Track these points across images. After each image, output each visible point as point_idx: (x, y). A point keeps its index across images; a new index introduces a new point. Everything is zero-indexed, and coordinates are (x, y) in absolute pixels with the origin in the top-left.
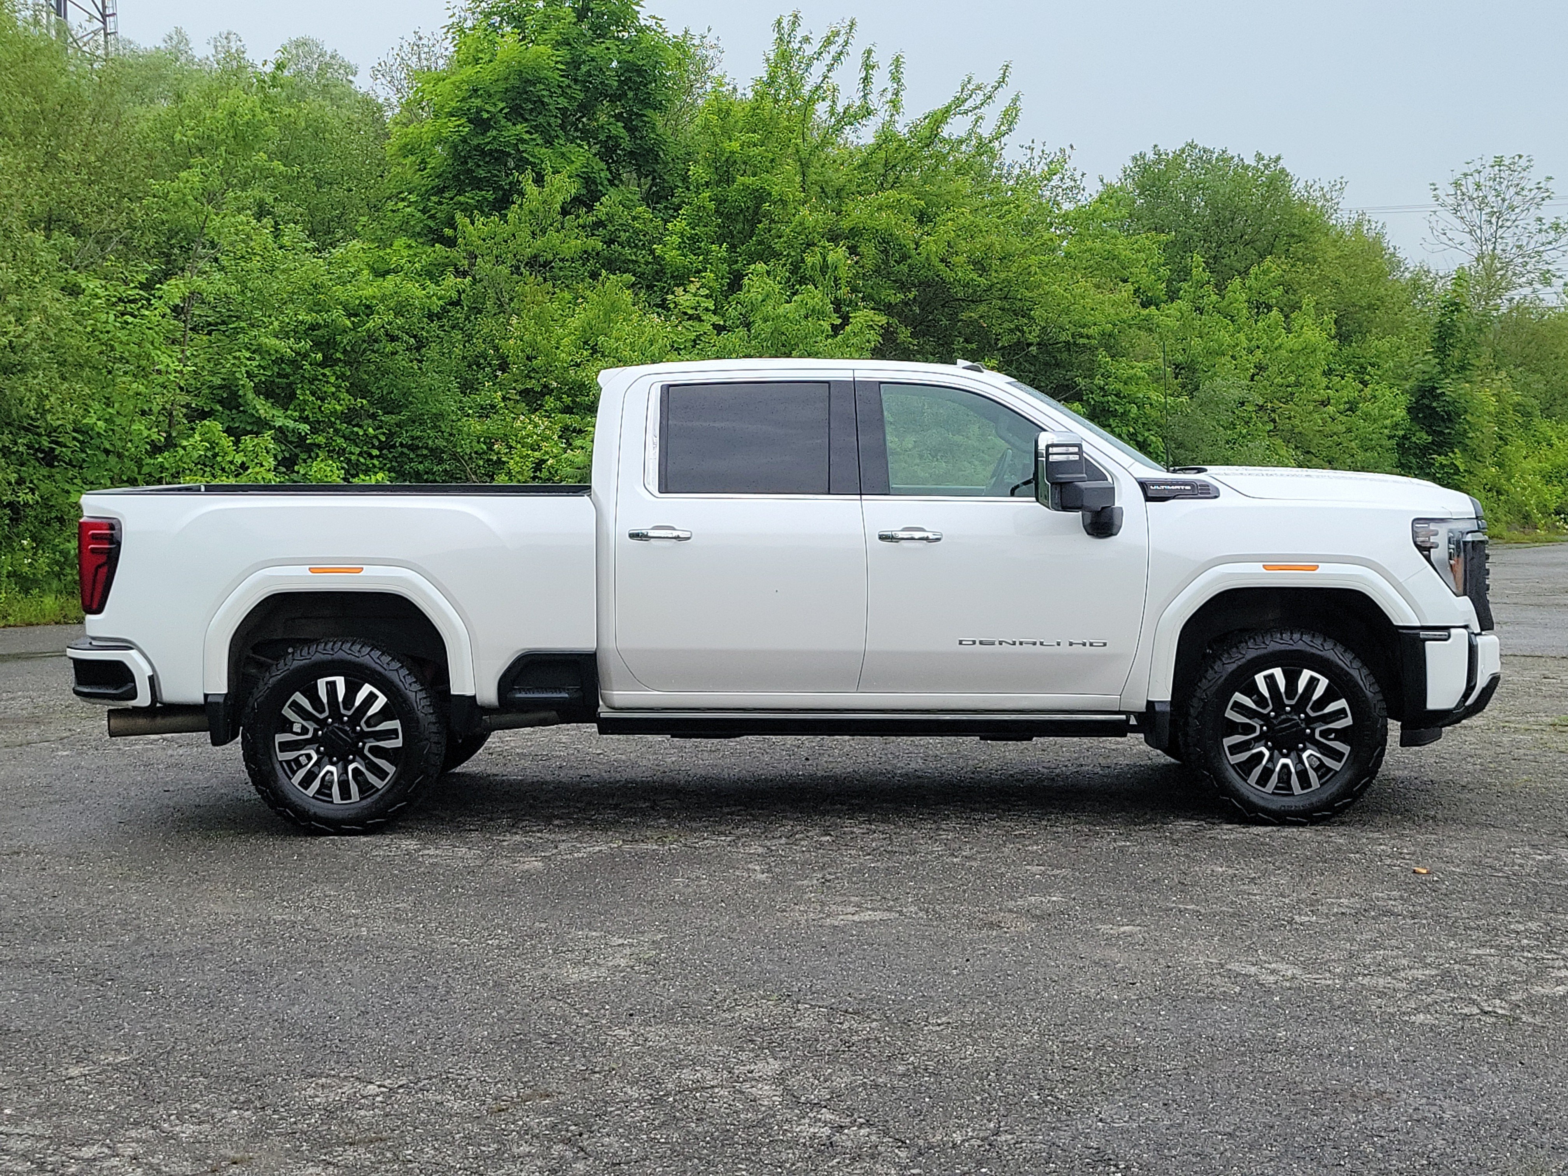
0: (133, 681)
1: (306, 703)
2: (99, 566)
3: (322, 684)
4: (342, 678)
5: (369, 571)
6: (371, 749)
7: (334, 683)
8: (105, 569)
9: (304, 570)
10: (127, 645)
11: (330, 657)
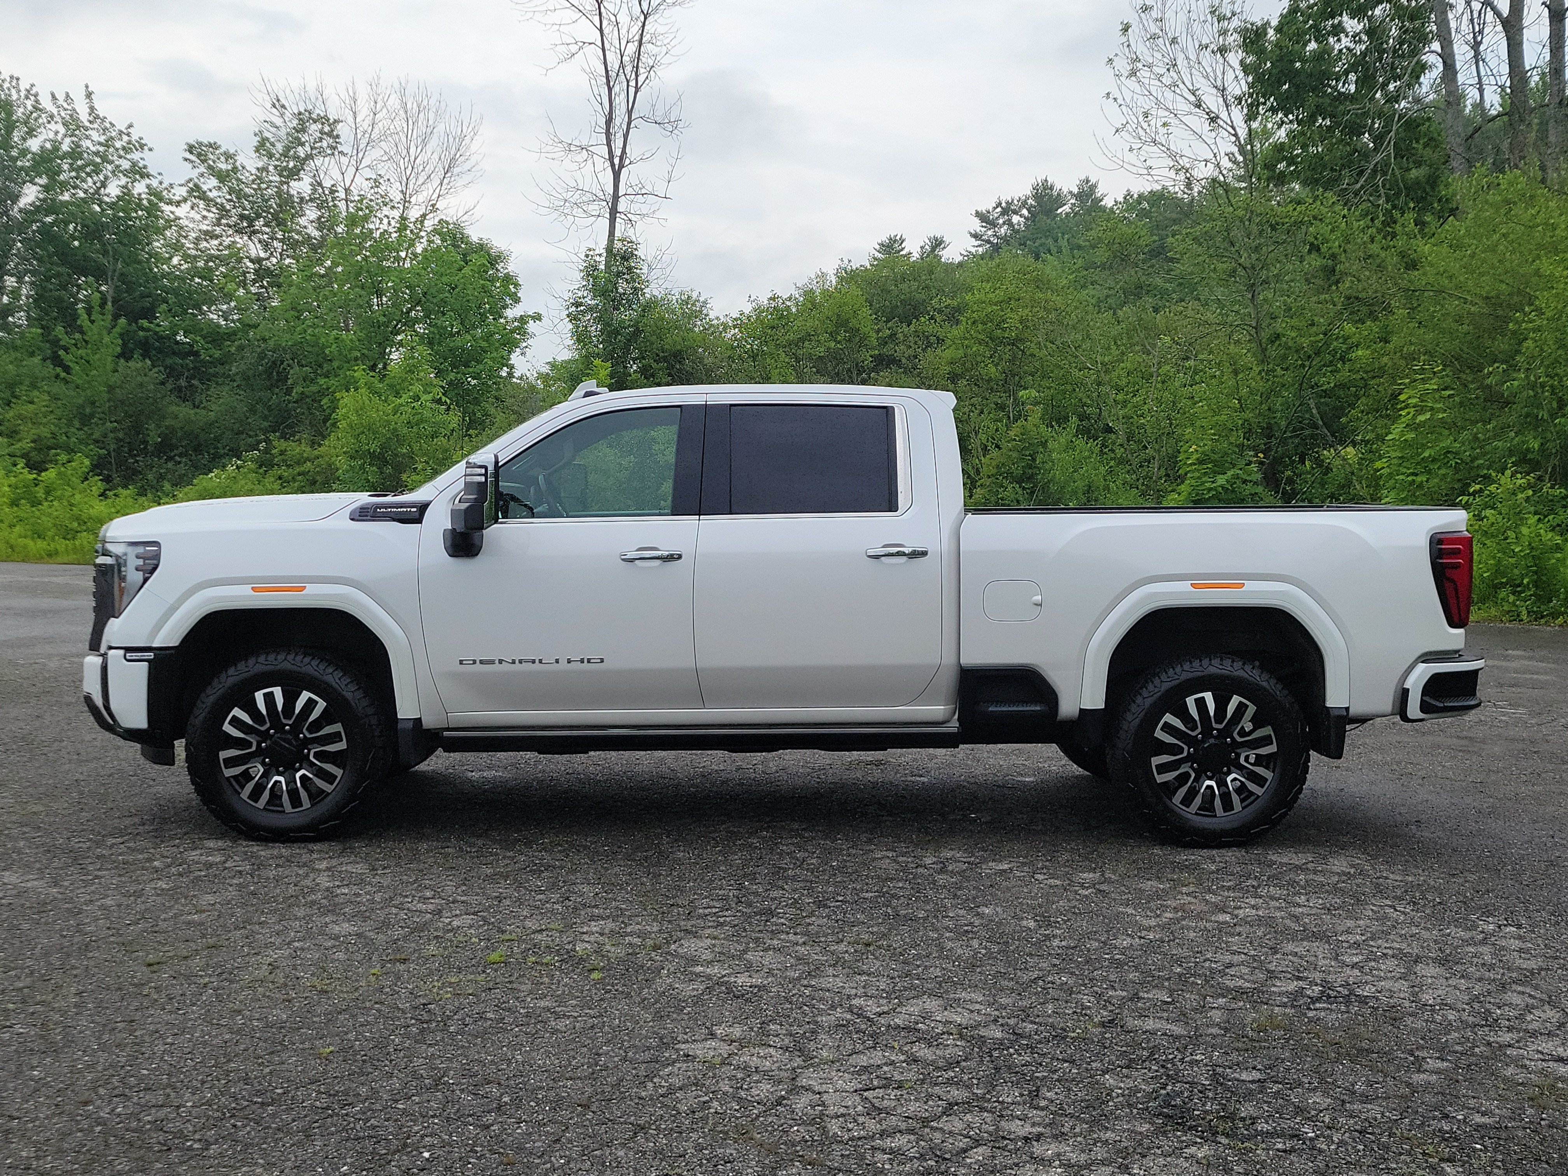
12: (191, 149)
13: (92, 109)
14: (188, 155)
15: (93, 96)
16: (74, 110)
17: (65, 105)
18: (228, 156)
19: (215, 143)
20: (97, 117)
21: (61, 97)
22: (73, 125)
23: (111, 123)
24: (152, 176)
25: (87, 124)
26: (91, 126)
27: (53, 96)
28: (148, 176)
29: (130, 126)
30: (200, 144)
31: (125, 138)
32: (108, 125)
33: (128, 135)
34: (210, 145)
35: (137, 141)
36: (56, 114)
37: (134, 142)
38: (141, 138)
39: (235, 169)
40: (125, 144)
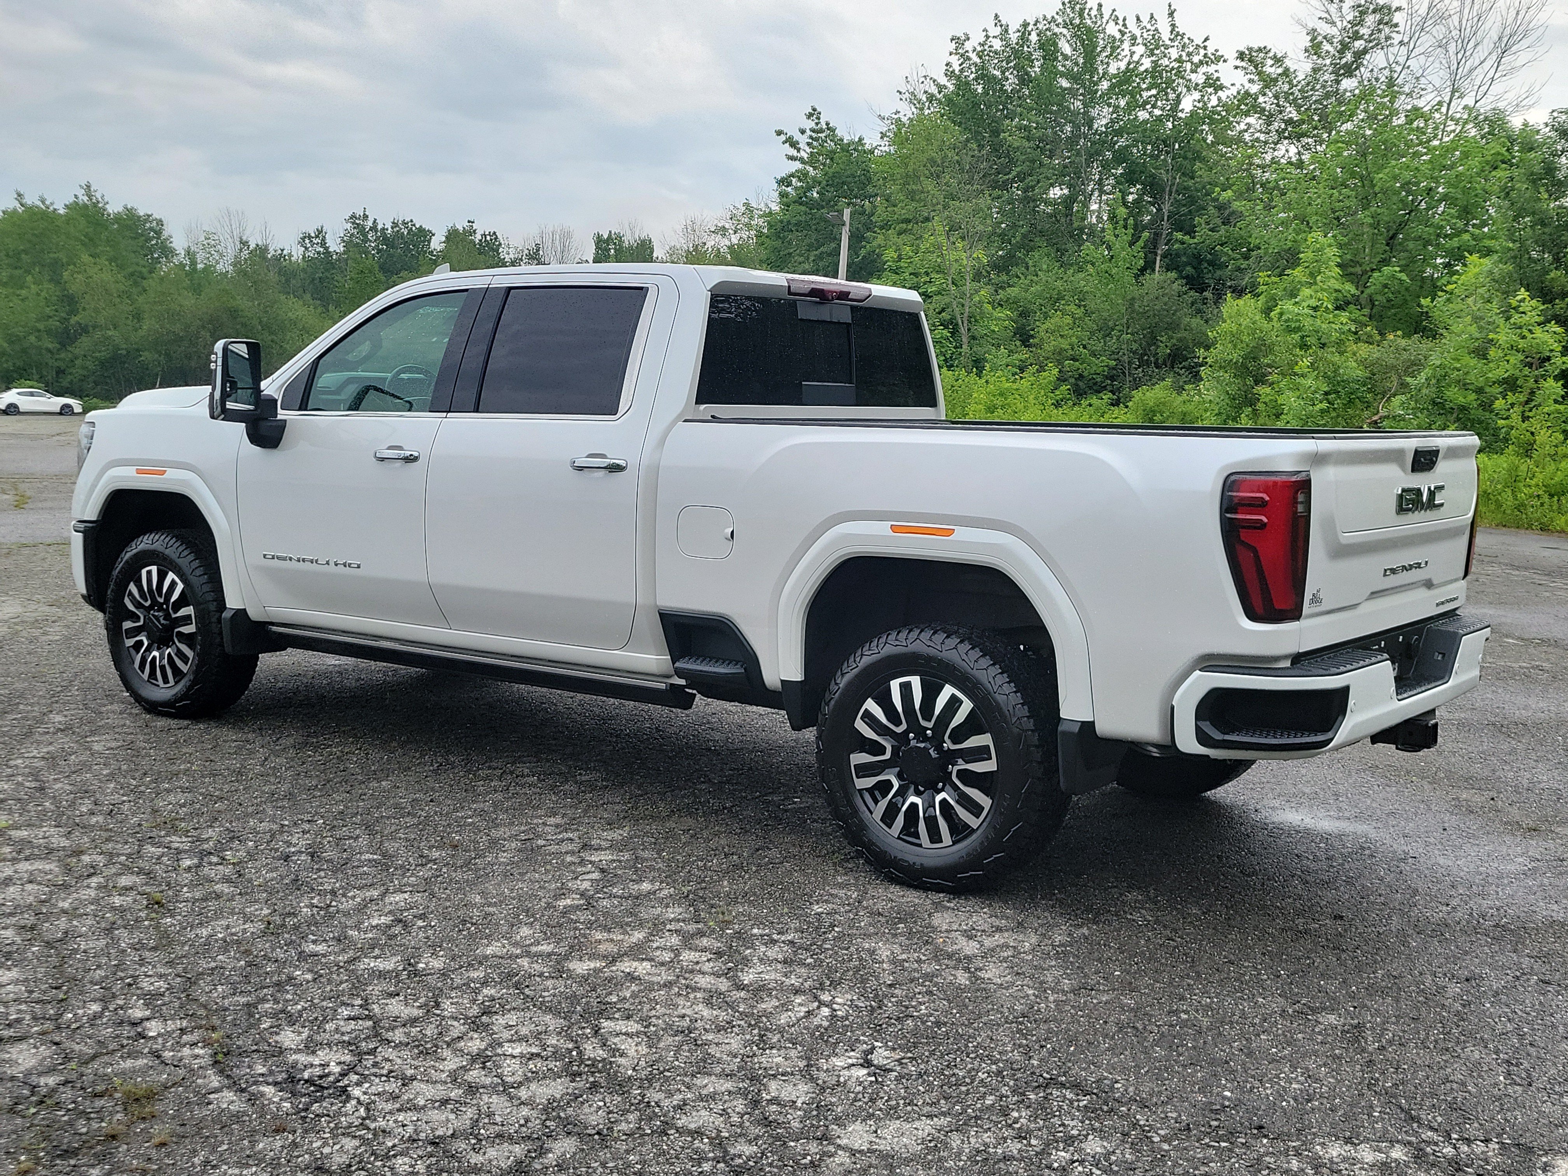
12: (1241, 56)
13: (1173, 26)
14: (1239, 63)
15: (1175, 14)
16: (1156, 30)
17: (1149, 26)
18: (1278, 60)
19: (1265, 48)
20: (1178, 34)
21: (1145, 19)
22: (1154, 46)
23: (1189, 39)
24: (1226, 87)
25: (1168, 42)
26: (1173, 44)
27: (1138, 19)
28: (1221, 88)
29: (1206, 39)
30: (1250, 49)
31: (1202, 52)
32: (1187, 41)
33: (1205, 48)
34: (1260, 50)
35: (1213, 54)
36: (1139, 36)
37: (1210, 55)
38: (1217, 51)
39: (1286, 73)
40: (1202, 58)
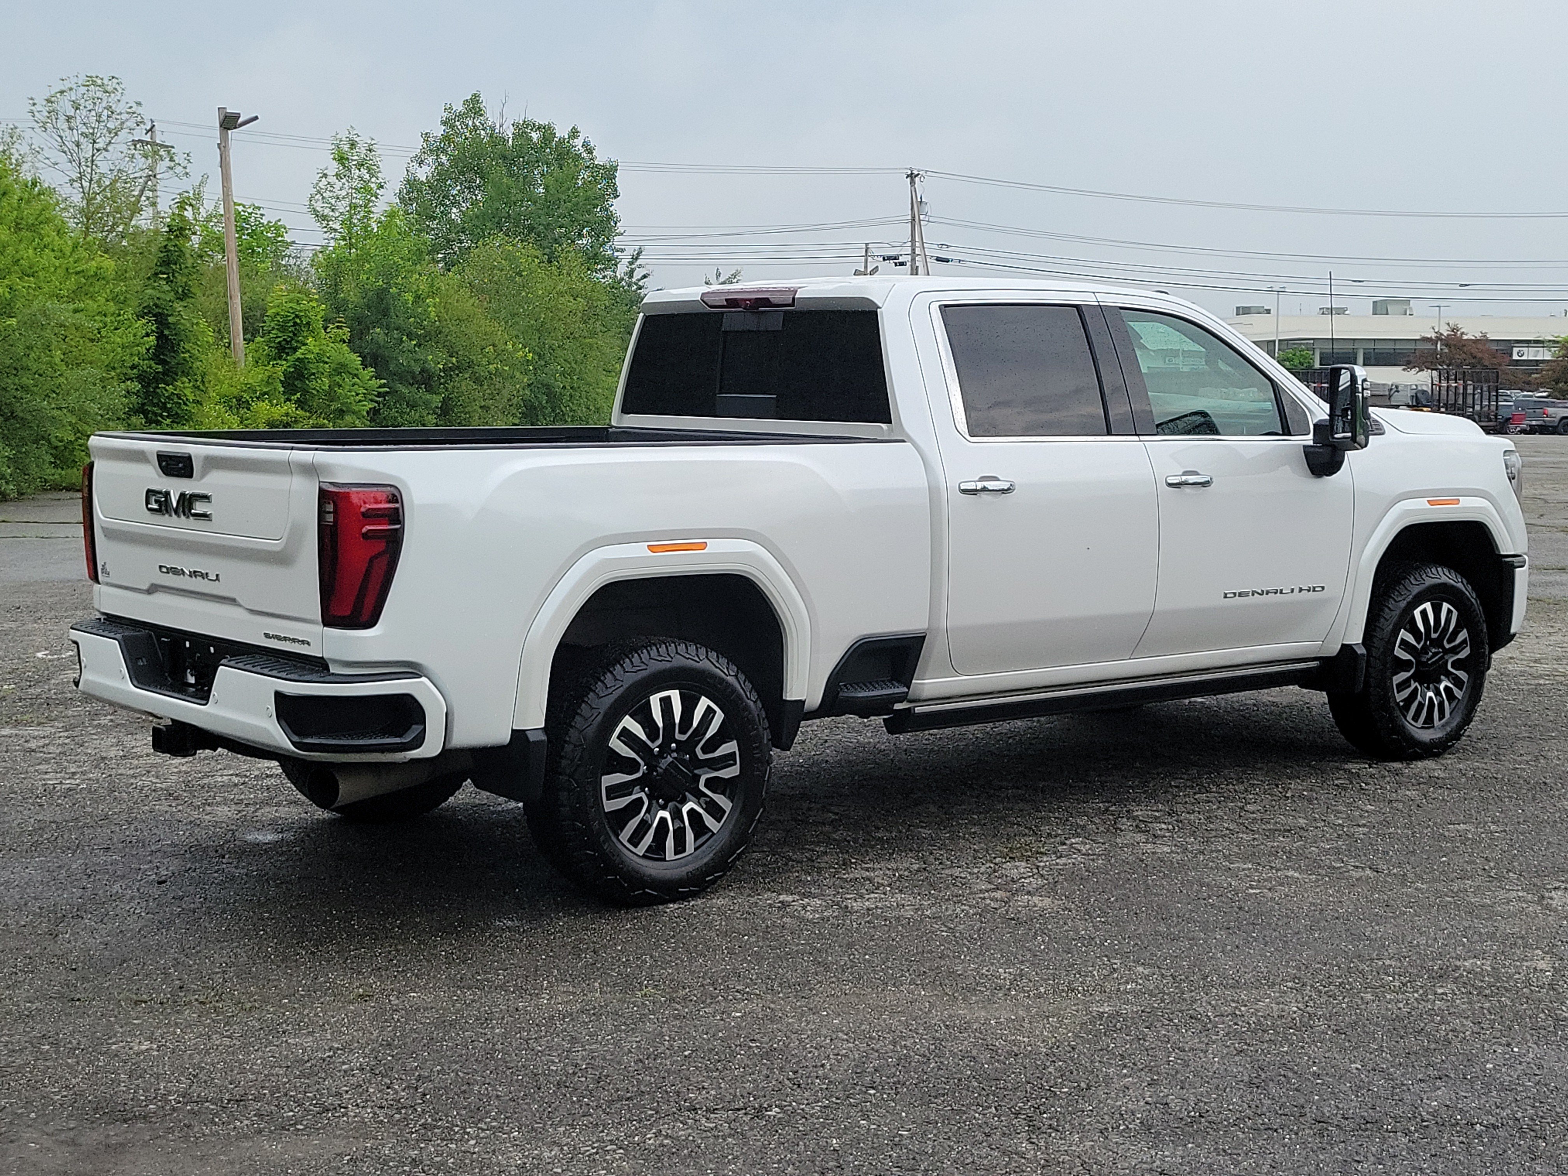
0: (424, 722)
1: (637, 729)
2: (376, 557)
3: (655, 700)
4: (677, 692)
5: (714, 546)
6: (709, 783)
7: (669, 698)
8: (384, 560)
9: (640, 550)
10: (413, 670)
11: (668, 665)
